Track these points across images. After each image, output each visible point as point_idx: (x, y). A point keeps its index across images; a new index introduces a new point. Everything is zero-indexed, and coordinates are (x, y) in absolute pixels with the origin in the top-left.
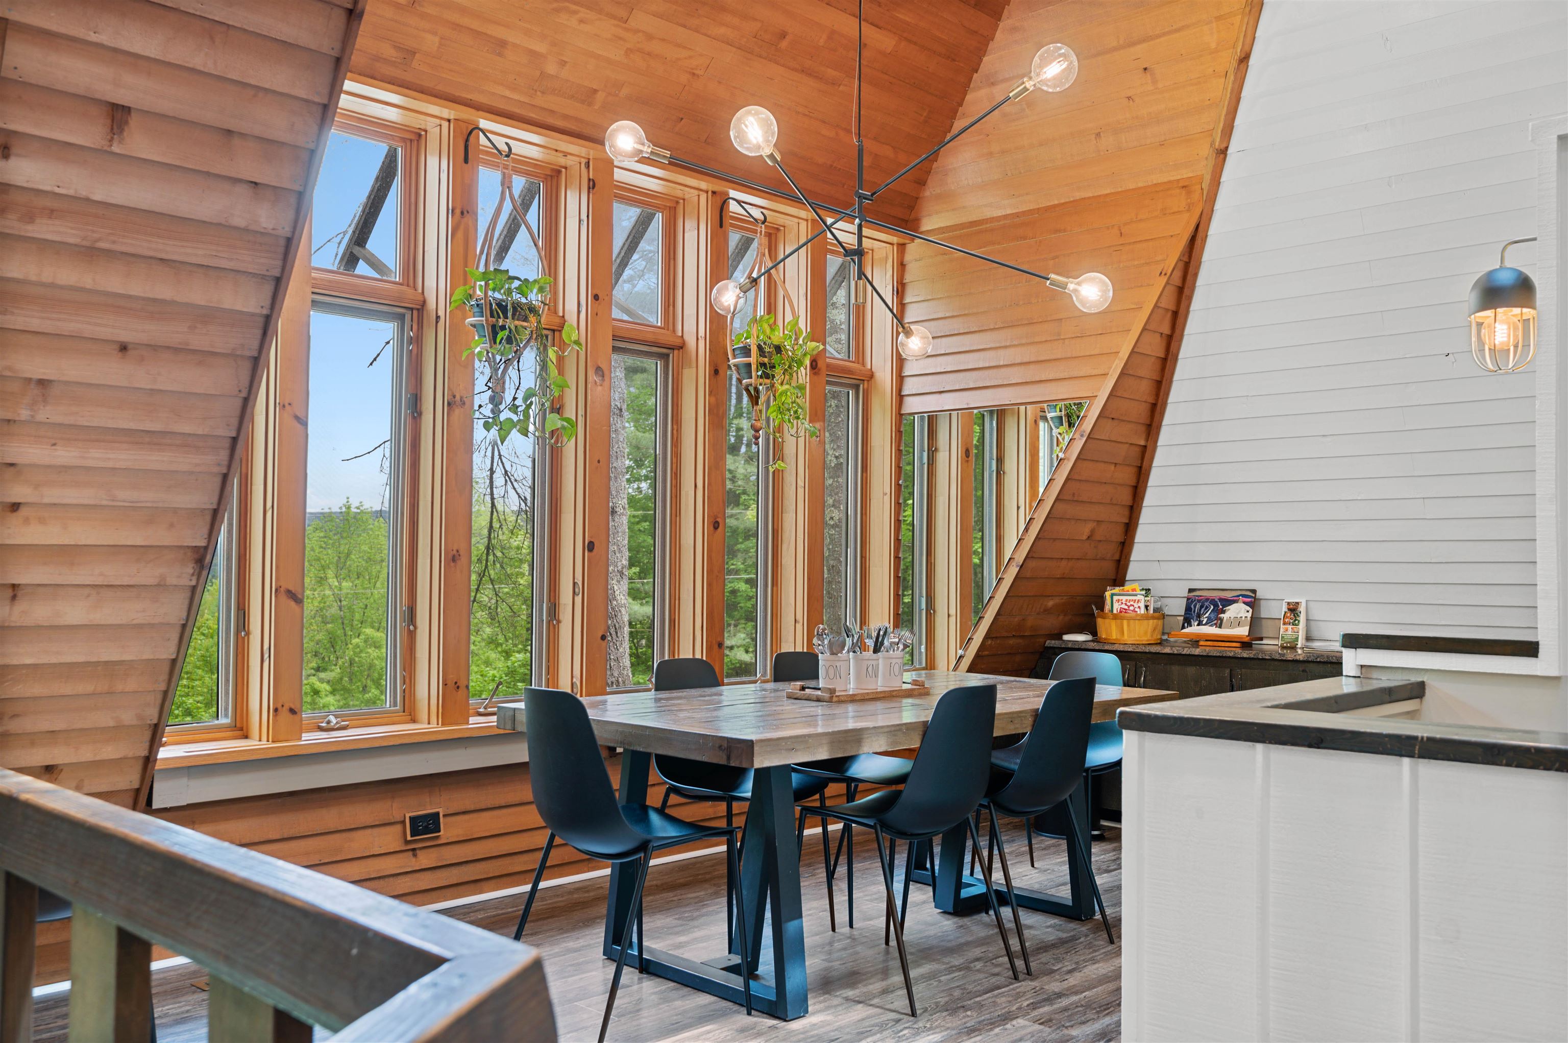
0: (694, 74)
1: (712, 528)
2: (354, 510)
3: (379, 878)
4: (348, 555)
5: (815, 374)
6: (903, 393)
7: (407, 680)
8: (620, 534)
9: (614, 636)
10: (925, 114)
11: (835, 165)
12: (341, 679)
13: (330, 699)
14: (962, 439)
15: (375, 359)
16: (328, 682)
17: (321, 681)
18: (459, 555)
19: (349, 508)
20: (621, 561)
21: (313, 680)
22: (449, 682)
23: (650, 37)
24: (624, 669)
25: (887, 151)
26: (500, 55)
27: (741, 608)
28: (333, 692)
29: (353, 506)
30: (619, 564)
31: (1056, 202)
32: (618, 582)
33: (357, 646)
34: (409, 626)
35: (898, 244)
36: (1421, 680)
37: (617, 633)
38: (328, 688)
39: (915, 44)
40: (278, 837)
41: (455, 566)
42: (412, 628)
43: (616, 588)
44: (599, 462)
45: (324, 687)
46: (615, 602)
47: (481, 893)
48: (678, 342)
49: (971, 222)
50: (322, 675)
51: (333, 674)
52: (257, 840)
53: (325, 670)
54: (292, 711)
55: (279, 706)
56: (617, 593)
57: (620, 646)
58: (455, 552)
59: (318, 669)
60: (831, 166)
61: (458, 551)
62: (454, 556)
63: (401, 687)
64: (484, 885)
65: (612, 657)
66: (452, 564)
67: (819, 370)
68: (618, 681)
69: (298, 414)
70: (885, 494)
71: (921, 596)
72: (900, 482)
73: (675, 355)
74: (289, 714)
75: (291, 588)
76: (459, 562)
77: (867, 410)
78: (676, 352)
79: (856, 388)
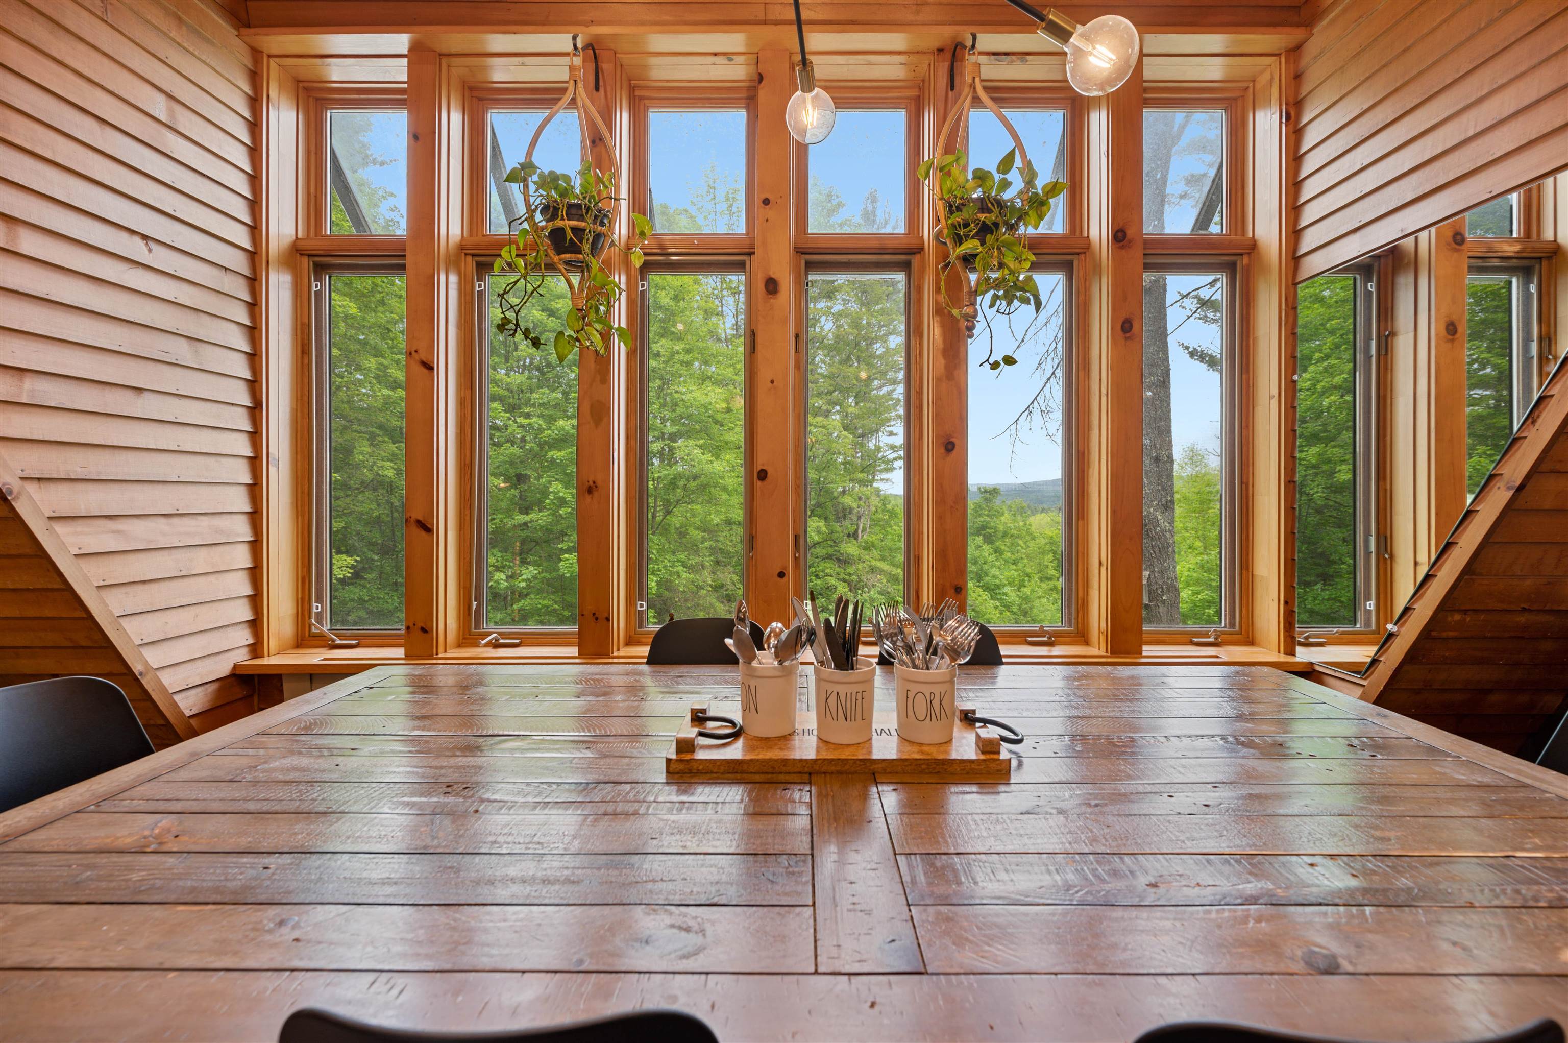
1: (943, 450)
5: (1122, 248)
6: (1298, 255)
9: (1158, 555)
14: (1437, 310)
22: (586, 613)
35: (1288, 52)
43: (1159, 517)
44: (772, 382)
48: (914, 245)
54: (424, 630)
55: (411, 625)
61: (594, 482)
67: (1130, 241)
69: (424, 360)
70: (1272, 397)
71: (1367, 534)
72: (1296, 377)
73: (915, 261)
74: (420, 632)
75: (420, 518)
76: (596, 494)
77: (1248, 292)
78: (918, 256)
79: (1230, 268)
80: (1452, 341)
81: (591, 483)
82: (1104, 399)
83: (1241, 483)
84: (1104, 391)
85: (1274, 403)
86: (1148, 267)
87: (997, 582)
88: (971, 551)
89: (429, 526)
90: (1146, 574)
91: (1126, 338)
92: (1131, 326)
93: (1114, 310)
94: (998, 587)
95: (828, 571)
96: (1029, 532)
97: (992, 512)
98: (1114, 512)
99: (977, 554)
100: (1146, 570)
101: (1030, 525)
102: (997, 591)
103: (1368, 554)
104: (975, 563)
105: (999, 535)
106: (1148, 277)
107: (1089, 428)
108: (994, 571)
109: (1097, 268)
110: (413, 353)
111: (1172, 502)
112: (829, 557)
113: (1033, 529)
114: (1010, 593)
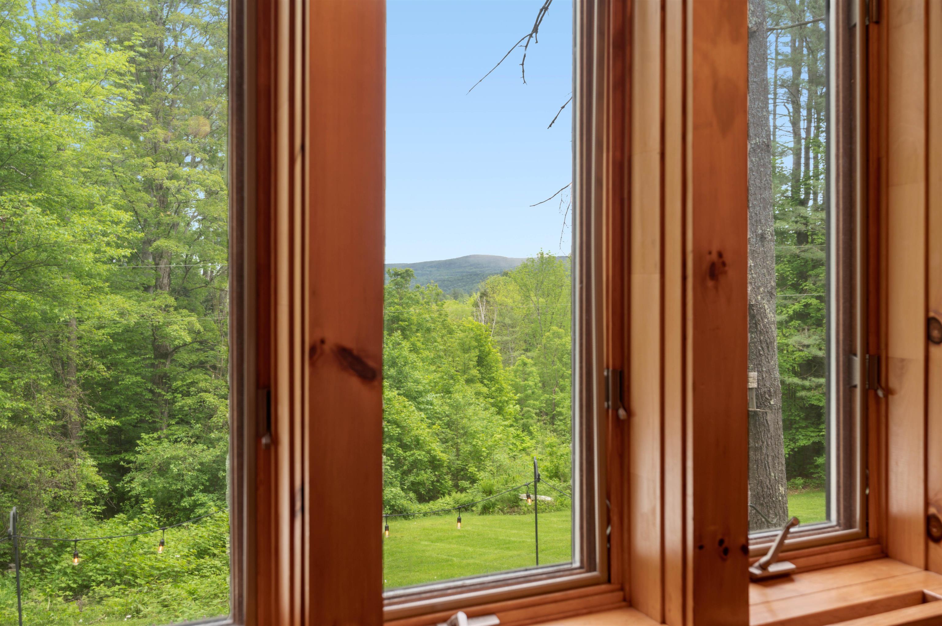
2: (545, 256)
4: (542, 283)
7: (615, 518)
8: (769, 258)
9: (766, 351)
12: (539, 357)
13: (534, 369)
15: (553, 122)
16: (532, 358)
17: (528, 357)
18: (724, 264)
19: (542, 254)
20: (770, 283)
21: (523, 357)
24: (775, 380)
27: (813, 317)
28: (535, 365)
29: (545, 253)
30: (769, 285)
32: (769, 301)
33: (548, 337)
34: (616, 411)
37: (768, 347)
38: (532, 362)
41: (716, 288)
42: (622, 413)
43: (766, 307)
45: (529, 361)
46: (766, 320)
50: (529, 354)
51: (534, 353)
53: (530, 351)
56: (768, 311)
57: (771, 360)
58: (714, 256)
59: (526, 350)
61: (720, 255)
62: (713, 265)
63: (603, 530)
65: (764, 369)
66: (710, 284)
68: (770, 391)
87: (421, 388)
88: (388, 351)
90: (753, 375)
94: (420, 393)
95: (202, 385)
96: (445, 326)
97: (405, 300)
99: (395, 353)
100: (753, 370)
102: (421, 399)
104: (394, 364)
105: (414, 328)
108: (417, 375)
112: (201, 365)
113: (449, 320)
114: (435, 401)
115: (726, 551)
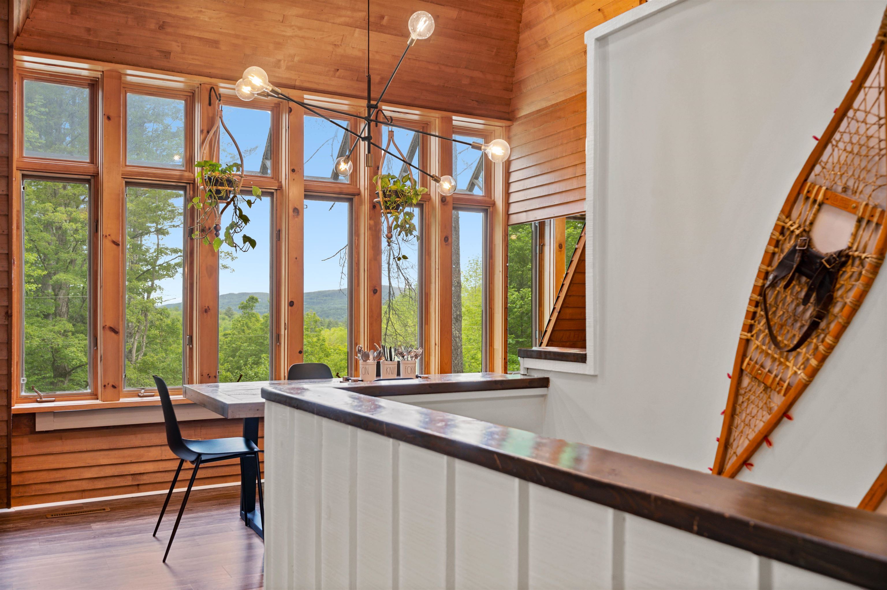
0: (335, 45)
1: (372, 293)
3: (166, 471)
5: (444, 205)
6: (510, 212)
7: (190, 373)
10: (495, 51)
11: (446, 85)
14: (556, 239)
18: (209, 309)
22: (204, 374)
23: (300, 28)
25: (477, 74)
26: (217, 48)
31: (574, 95)
35: (506, 127)
36: (548, 376)
39: (471, 11)
40: (107, 448)
41: (207, 315)
42: (191, 346)
44: (296, 258)
47: (226, 482)
48: (356, 191)
49: (537, 111)
52: (96, 449)
54: (114, 387)
55: (106, 384)
60: (444, 86)
62: (206, 309)
64: (228, 478)
66: (205, 314)
67: (448, 202)
69: (114, 240)
70: (500, 272)
71: (536, 330)
72: (508, 264)
73: (356, 199)
74: (112, 388)
75: (112, 326)
76: (209, 313)
77: (492, 224)
78: (356, 197)
79: (486, 211)
80: (561, 251)
81: (207, 307)
82: (437, 271)
83: (490, 308)
84: (437, 267)
85: (501, 273)
86: (454, 208)
89: (117, 330)
91: (446, 245)
92: (448, 240)
93: (441, 232)
98: (441, 321)
101: (324, 340)
103: (536, 339)
106: (454, 212)
107: (430, 283)
109: (434, 208)
110: (108, 236)
111: (460, 316)
115: (210, 377)
